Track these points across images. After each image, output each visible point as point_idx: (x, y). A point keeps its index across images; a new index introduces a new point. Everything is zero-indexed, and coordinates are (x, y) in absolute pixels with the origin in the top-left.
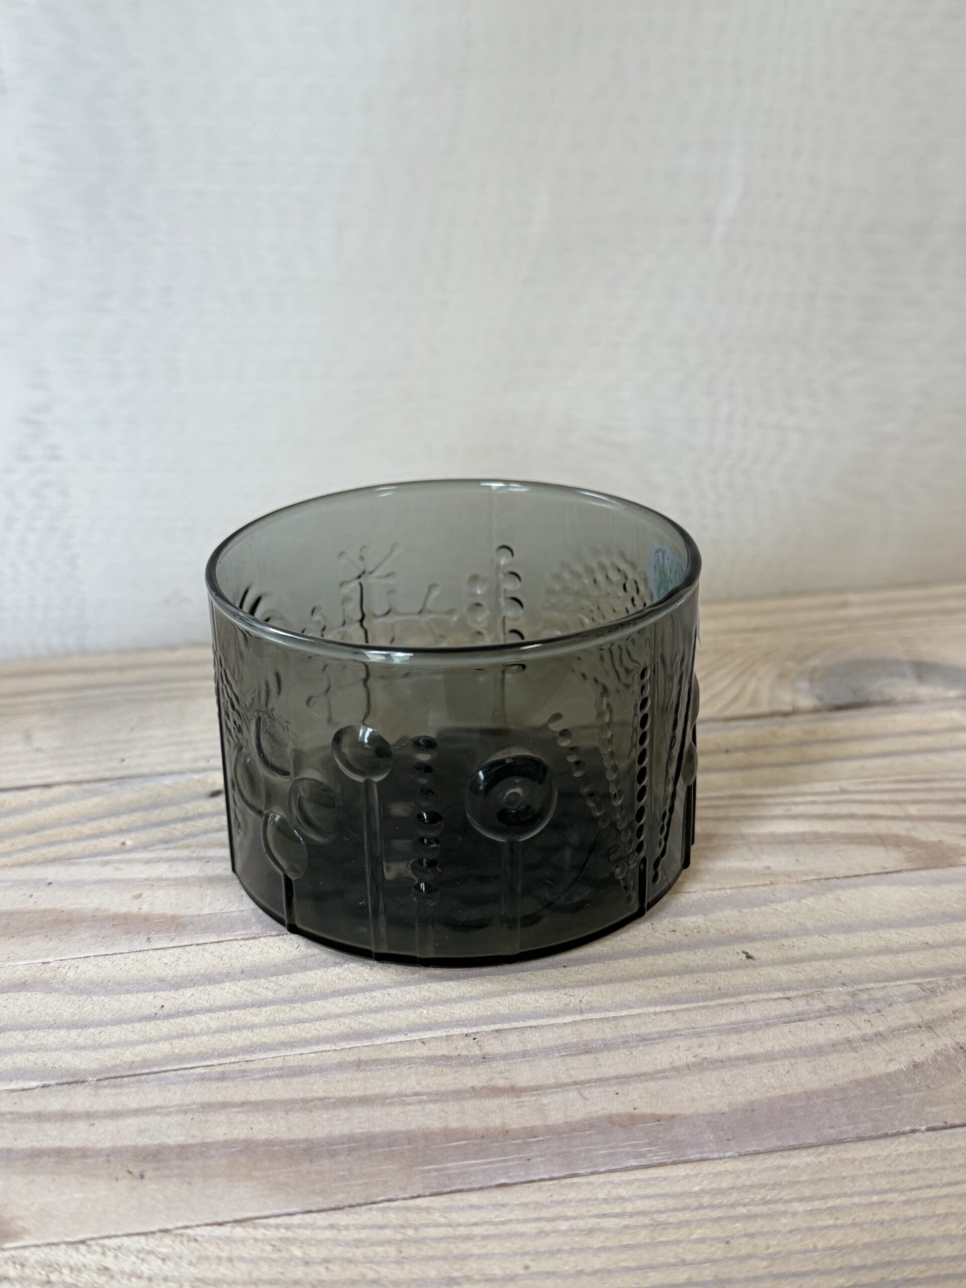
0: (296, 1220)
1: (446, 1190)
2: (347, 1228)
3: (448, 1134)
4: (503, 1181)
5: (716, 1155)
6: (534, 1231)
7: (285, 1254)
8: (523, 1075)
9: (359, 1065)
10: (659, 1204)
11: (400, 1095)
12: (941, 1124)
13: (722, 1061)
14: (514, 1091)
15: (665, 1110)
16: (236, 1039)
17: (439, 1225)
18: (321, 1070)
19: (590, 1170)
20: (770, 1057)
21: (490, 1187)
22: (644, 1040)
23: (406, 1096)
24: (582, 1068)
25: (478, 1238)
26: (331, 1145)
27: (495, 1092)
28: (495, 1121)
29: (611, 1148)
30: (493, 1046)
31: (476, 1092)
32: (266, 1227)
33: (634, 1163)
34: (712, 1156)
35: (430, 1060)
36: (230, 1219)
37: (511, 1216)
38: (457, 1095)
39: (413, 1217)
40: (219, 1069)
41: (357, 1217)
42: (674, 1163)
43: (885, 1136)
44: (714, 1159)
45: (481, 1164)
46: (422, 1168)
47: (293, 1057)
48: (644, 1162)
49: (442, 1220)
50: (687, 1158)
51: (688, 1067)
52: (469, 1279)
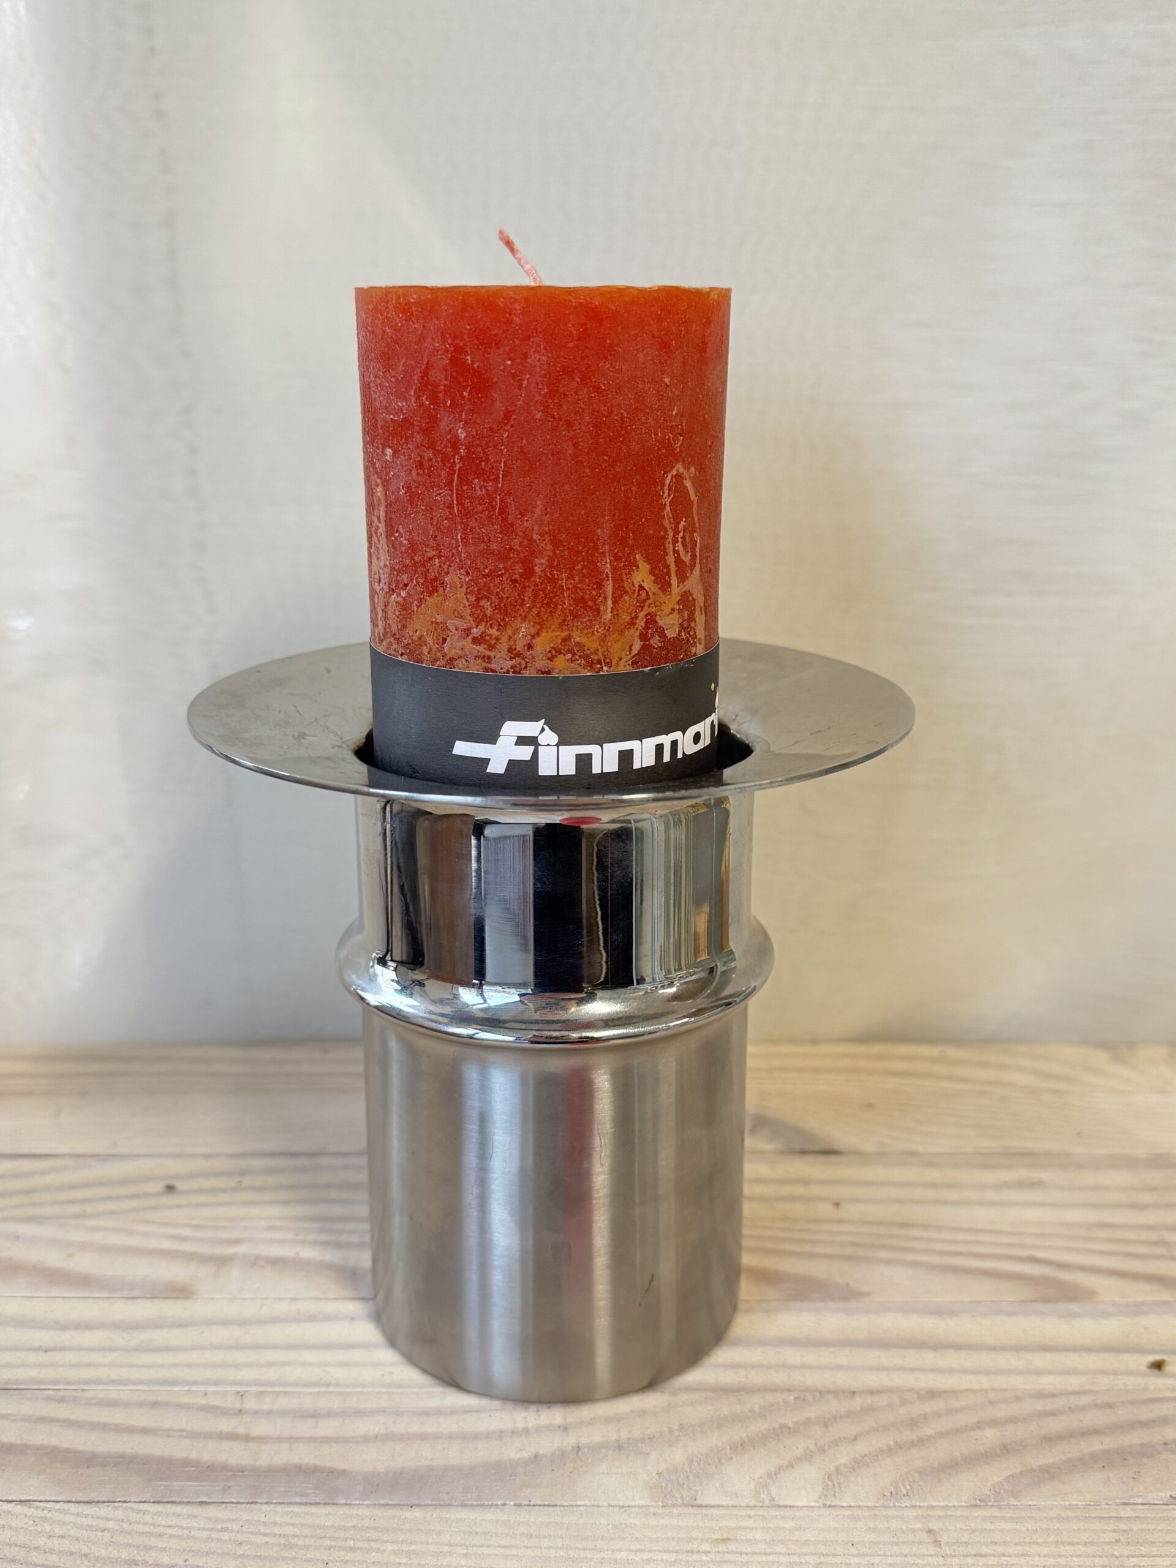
0: (58, 1506)
1: (164, 1500)
2: (87, 1516)
3: (185, 1463)
4: (204, 1500)
5: (357, 1502)
6: (205, 1537)
7: (39, 1529)
8: (260, 1428)
9: (155, 1405)
10: (297, 1531)
11: (169, 1430)
12: (527, 1503)
13: (403, 1435)
14: (247, 1438)
15: (340, 1465)
16: (85, 1373)
17: (146, 1524)
18: (127, 1404)
19: (265, 1501)
20: (437, 1437)
21: (195, 1503)
22: (359, 1412)
23: (173, 1431)
24: (304, 1428)
25: (166, 1536)
26: (105, 1458)
27: (233, 1437)
28: (222, 1458)
29: (289, 1487)
30: (251, 1404)
31: (221, 1436)
32: (37, 1507)
33: (297, 1500)
34: (354, 1503)
35: (203, 1408)
36: (18, 1499)
37: (196, 1525)
38: (207, 1436)
39: (133, 1516)
40: (62, 1393)
41: (97, 1510)
42: (325, 1504)
43: (483, 1506)
44: (355, 1505)
45: (197, 1486)
46: (156, 1483)
47: (113, 1392)
48: (305, 1500)
49: (151, 1521)
50: (335, 1501)
51: (376, 1437)
52: (145, 1563)
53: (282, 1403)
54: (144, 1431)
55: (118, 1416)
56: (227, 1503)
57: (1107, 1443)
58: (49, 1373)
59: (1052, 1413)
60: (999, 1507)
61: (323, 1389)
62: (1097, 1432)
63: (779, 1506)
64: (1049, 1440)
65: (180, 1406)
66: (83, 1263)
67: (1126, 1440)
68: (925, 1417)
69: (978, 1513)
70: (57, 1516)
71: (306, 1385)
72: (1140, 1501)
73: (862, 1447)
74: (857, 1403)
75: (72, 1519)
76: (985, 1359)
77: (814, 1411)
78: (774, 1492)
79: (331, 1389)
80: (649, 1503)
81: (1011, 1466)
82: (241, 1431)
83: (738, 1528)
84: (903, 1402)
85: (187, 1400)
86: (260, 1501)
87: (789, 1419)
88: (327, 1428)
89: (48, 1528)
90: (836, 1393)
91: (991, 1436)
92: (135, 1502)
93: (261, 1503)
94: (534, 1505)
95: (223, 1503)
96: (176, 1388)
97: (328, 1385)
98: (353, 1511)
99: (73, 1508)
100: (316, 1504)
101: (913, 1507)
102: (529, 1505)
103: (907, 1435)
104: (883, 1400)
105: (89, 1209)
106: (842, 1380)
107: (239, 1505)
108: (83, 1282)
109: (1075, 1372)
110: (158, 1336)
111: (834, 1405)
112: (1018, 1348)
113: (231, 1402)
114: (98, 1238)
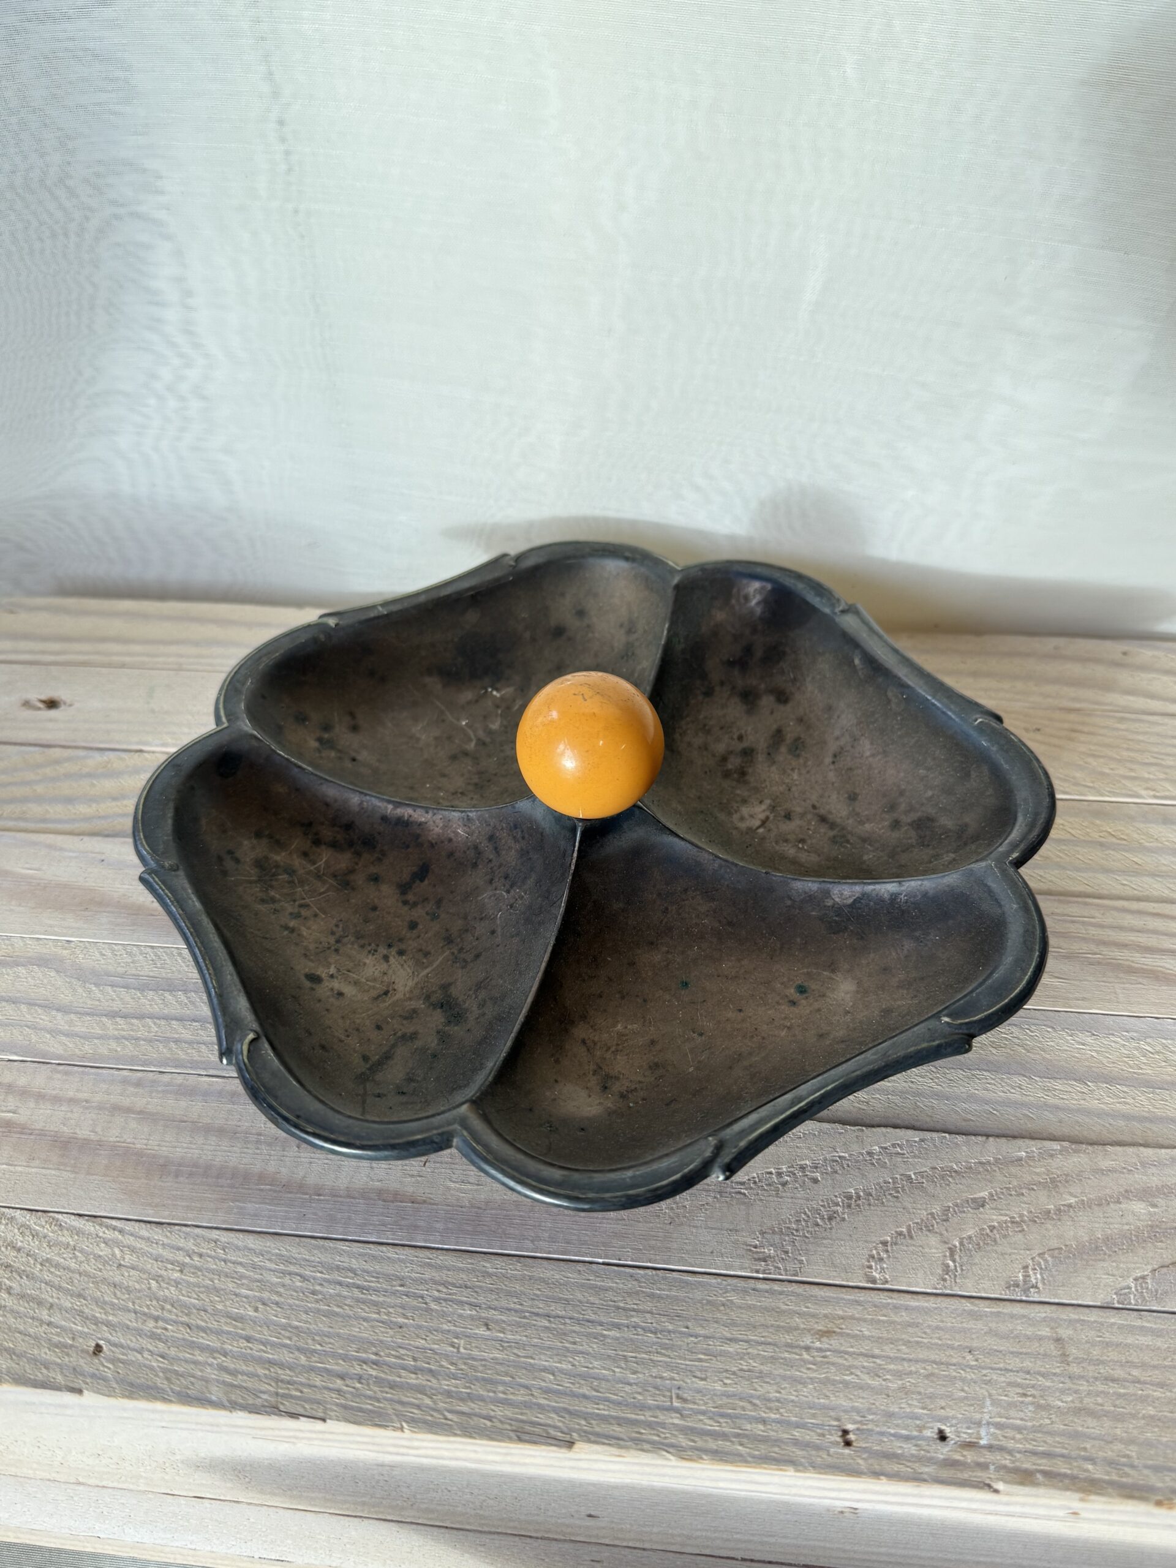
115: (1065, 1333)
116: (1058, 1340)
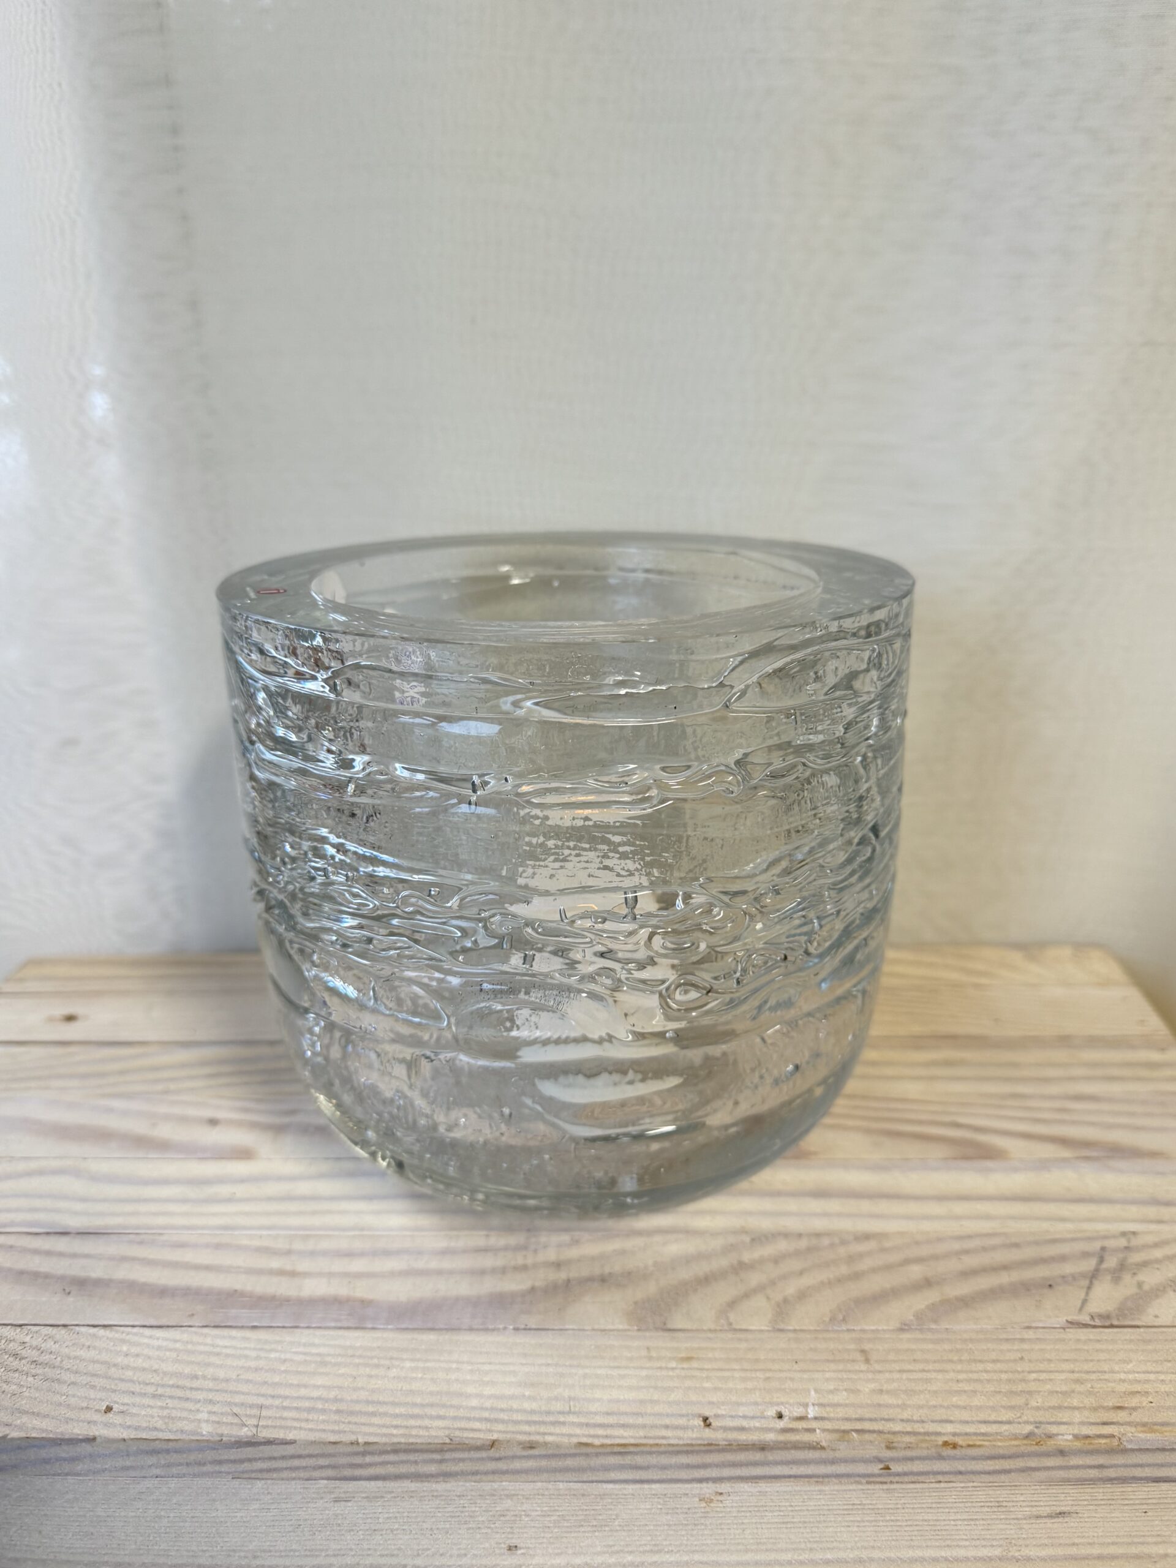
53: (325, 1245)
54: (208, 1268)
55: (189, 1256)
56: (274, 1327)
57: (1015, 1276)
58: (133, 1221)
59: (967, 1252)
60: (921, 1331)
61: (357, 1233)
62: (1006, 1267)
63: (735, 1330)
64: (967, 1274)
65: (239, 1248)
66: (164, 1131)
67: (1029, 1274)
68: (861, 1256)
69: (906, 1336)
70: (136, 1339)
71: (344, 1229)
72: (1041, 1325)
73: (807, 1281)
74: (803, 1243)
75: (146, 1341)
76: (913, 1208)
77: (768, 1250)
78: (732, 1316)
79: (365, 1233)
80: (626, 1327)
81: (932, 1296)
82: (288, 1267)
83: (700, 1349)
84: (844, 1242)
85: (245, 1242)
86: (302, 1325)
87: (747, 1257)
88: (358, 1265)
89: (125, 1348)
90: (786, 1235)
91: (916, 1272)
92: (199, 1327)
93: (303, 1328)
94: (530, 1329)
95: (271, 1327)
96: (236, 1233)
97: (362, 1229)
98: (378, 1334)
99: (147, 1332)
100: (348, 1328)
101: (848, 1330)
102: (525, 1329)
103: (844, 1270)
104: (826, 1241)
105: (172, 1086)
106: (792, 1224)
107: (284, 1330)
108: (163, 1146)
109: (988, 1217)
110: (225, 1190)
111: (783, 1246)
112: (941, 1198)
113: (281, 1245)
114: (177, 1110)
115: (867, 1346)
116: (863, 1351)
